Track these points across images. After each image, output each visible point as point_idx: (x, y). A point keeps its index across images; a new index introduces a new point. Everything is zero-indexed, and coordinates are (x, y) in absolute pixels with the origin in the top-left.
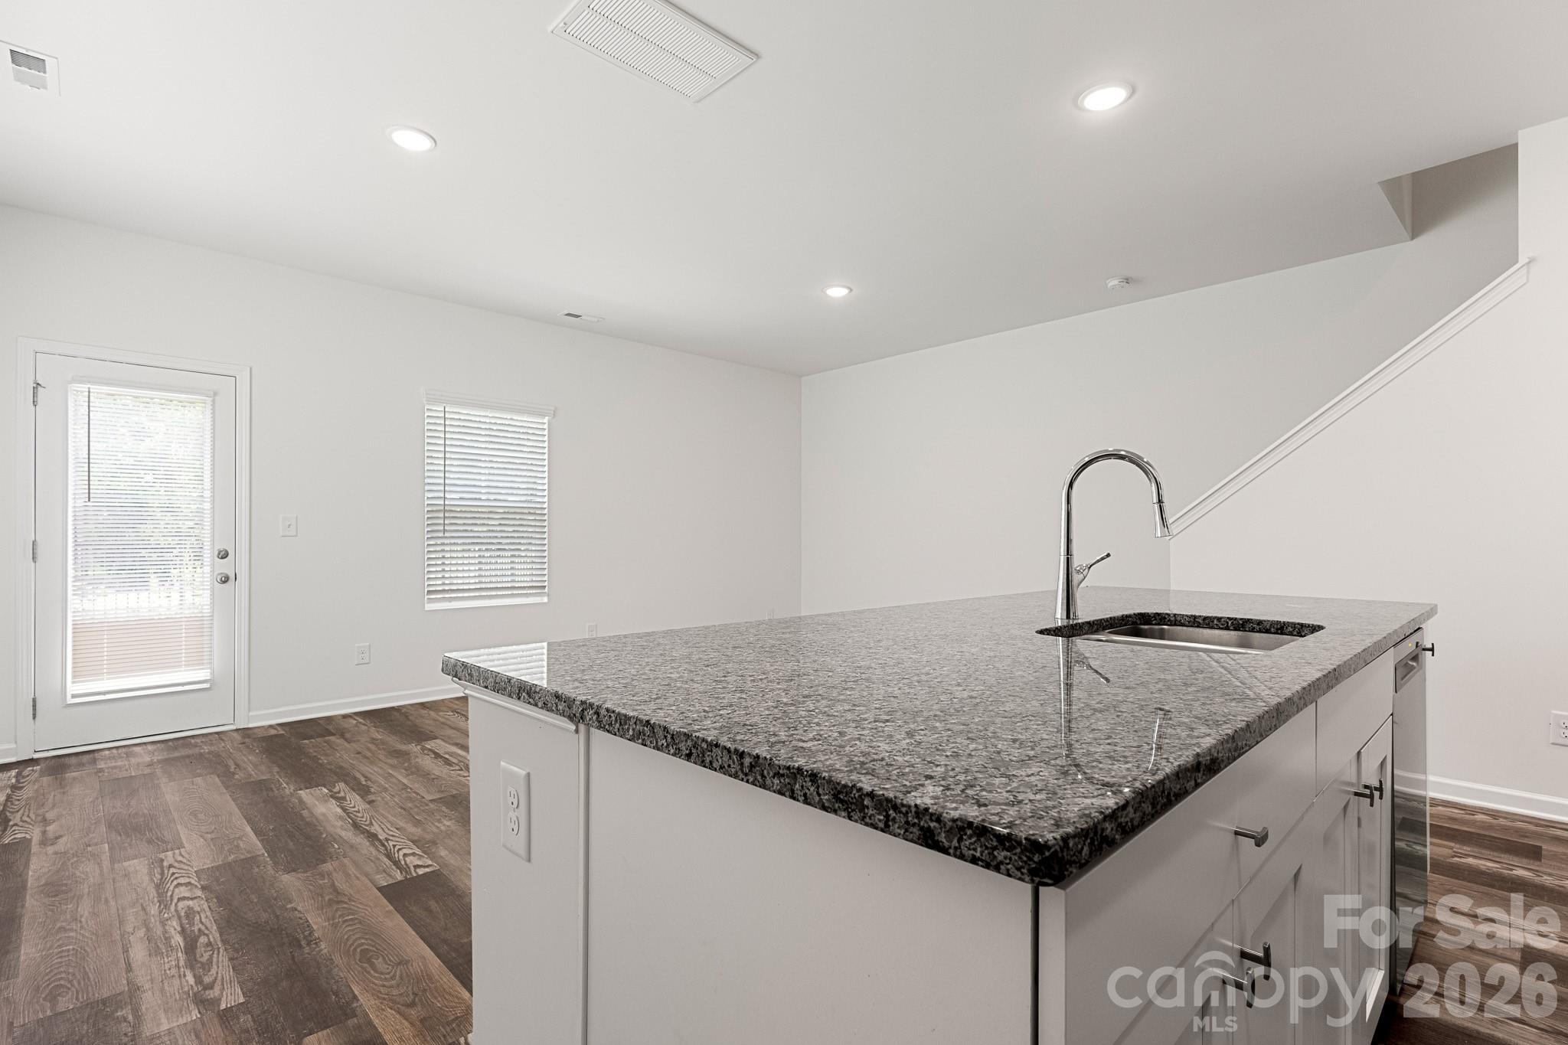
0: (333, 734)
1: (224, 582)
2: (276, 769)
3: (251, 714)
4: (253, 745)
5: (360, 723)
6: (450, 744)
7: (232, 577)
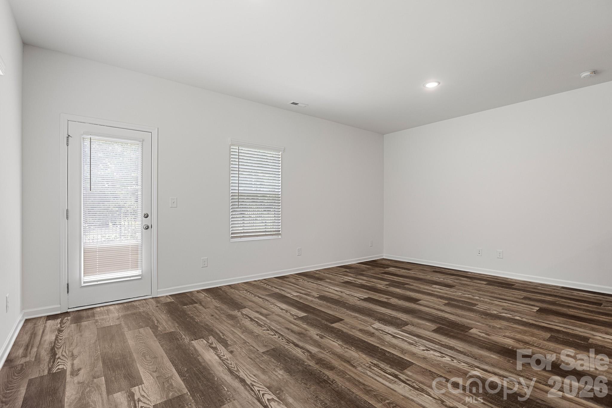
0: (196, 303)
1: (147, 229)
2: (177, 325)
3: (159, 290)
4: (162, 308)
5: (206, 296)
6: (254, 311)
7: (150, 226)
